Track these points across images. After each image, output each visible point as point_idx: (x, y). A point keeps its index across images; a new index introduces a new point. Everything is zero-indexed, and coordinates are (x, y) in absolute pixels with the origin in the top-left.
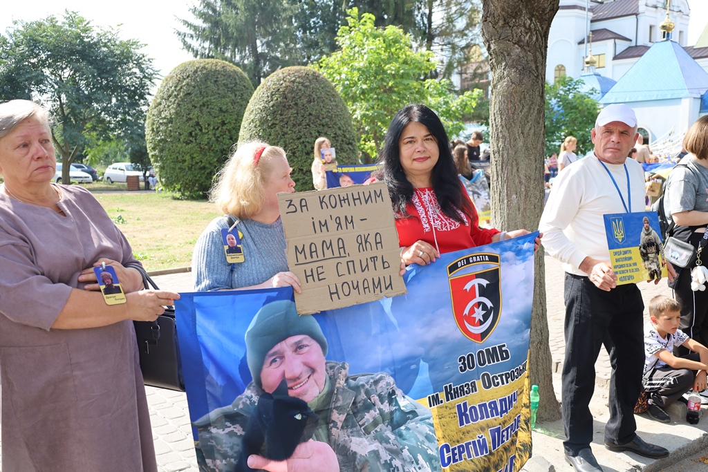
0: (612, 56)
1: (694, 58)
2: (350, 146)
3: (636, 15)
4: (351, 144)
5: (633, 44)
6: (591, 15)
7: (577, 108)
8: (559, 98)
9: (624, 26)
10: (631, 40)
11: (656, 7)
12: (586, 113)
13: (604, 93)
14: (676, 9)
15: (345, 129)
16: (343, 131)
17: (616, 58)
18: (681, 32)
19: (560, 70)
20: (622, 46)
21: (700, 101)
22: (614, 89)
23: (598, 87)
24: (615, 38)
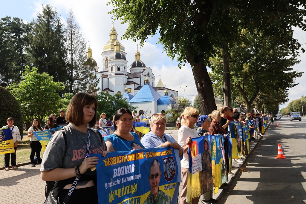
0: (134, 89)
1: (156, 90)
2: (17, 118)
3: (140, 77)
4: (18, 117)
5: (140, 86)
6: (127, 77)
7: (121, 104)
8: (115, 100)
9: (137, 80)
10: (139, 85)
11: (145, 76)
12: (124, 105)
13: (130, 99)
14: (151, 76)
15: (15, 111)
16: (14, 112)
17: (135, 89)
18: (152, 83)
19: (119, 93)
20: (137, 86)
21: (157, 102)
22: (133, 98)
23: (128, 97)
24: (134, 84)
